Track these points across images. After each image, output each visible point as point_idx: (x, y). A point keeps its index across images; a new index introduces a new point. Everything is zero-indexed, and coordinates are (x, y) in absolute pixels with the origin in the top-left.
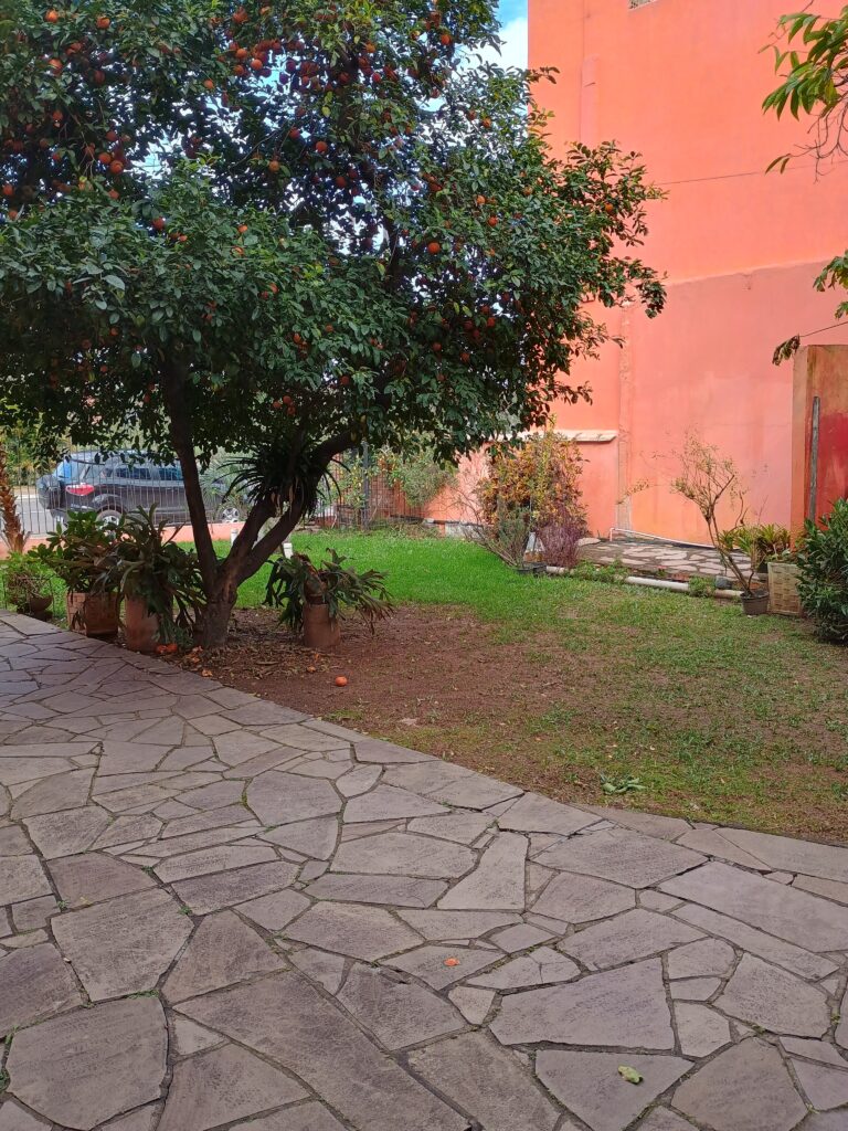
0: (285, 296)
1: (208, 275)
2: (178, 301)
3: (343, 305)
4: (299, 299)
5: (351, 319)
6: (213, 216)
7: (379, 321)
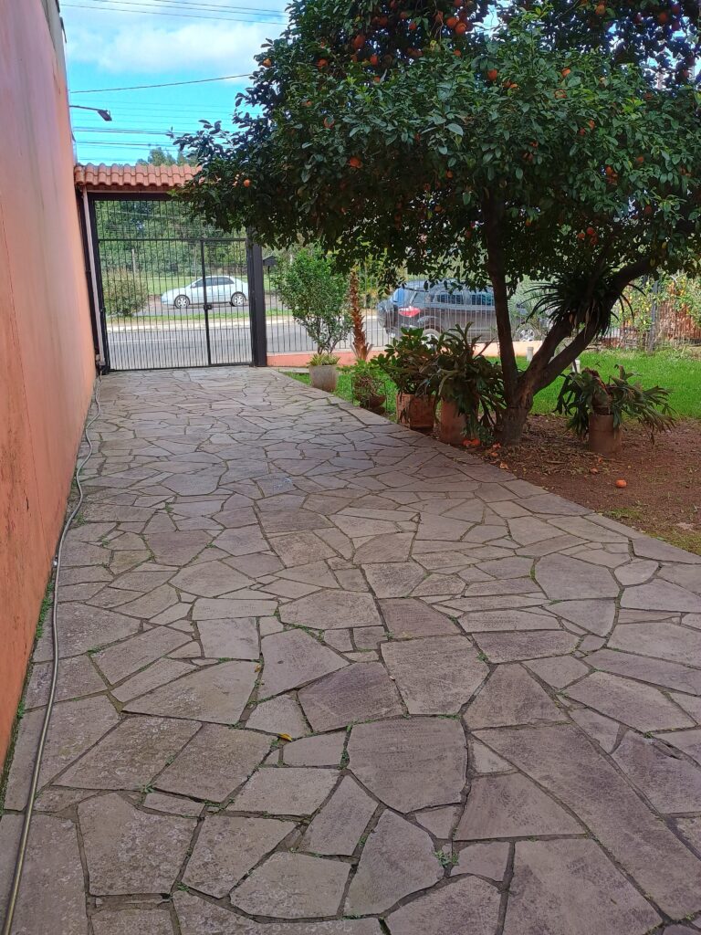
0: (602, 131)
1: (533, 117)
2: (506, 143)
3: (656, 136)
4: (614, 133)
5: (663, 149)
6: (542, 61)
7: (691, 150)
